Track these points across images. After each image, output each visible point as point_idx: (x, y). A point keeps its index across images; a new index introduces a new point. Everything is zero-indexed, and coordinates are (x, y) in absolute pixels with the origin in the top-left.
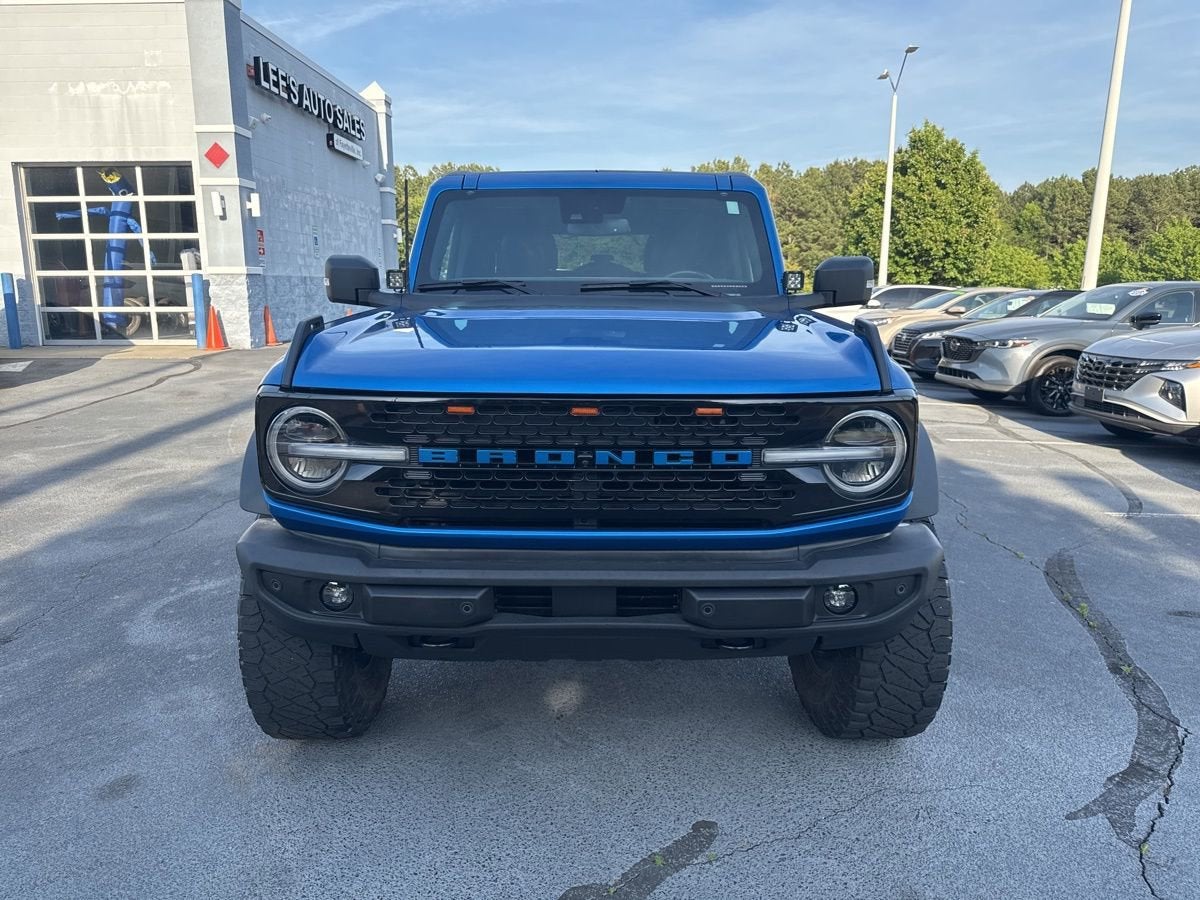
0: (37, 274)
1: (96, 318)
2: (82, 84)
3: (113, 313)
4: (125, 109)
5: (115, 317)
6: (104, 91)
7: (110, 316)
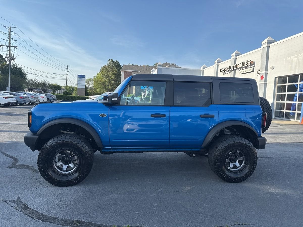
0: (276, 102)
1: (285, 113)
2: (290, 57)
3: (292, 112)
4: (297, 61)
5: (292, 113)
6: (294, 58)
7: (291, 113)
